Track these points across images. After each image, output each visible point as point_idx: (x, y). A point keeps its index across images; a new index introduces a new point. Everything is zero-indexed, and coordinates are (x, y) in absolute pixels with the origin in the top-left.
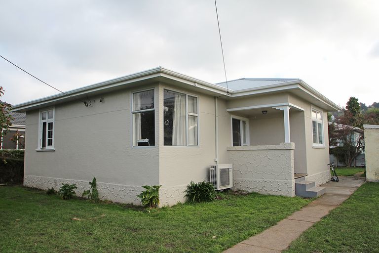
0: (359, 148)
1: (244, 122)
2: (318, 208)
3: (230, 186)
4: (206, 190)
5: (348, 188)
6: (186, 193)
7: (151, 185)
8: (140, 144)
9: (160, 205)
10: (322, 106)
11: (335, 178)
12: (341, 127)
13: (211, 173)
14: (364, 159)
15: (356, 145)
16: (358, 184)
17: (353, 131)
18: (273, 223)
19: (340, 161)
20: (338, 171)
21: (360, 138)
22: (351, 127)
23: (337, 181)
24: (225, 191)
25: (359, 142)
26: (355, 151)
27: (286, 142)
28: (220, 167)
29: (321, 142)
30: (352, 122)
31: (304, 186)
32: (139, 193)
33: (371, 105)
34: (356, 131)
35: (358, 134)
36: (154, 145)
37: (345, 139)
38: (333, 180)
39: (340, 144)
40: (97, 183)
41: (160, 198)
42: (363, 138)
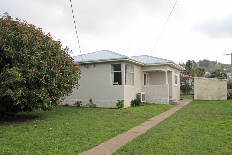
0: (191, 86)
1: (147, 75)
2: (178, 107)
3: (145, 101)
4: (139, 102)
5: (186, 102)
6: (131, 104)
7: (121, 100)
8: (114, 84)
9: (124, 107)
10: (178, 69)
11: (182, 99)
12: (184, 76)
13: (138, 96)
14: (193, 91)
15: (190, 85)
16: (191, 101)
17: (189, 78)
18: (166, 110)
19: (183, 92)
20: (183, 96)
21: (192, 82)
22: (189, 76)
23: (183, 100)
24: (143, 103)
25: (192, 83)
26: (189, 88)
27: (166, 84)
28: (142, 93)
29: (177, 84)
30: (188, 74)
31: (172, 100)
32: (116, 103)
33: (198, 62)
34: (190, 78)
35: (191, 79)
36: (121, 85)
37: (186, 82)
38: (181, 100)
39: (183, 84)
40: (92, 100)
41: (124, 105)
42: (193, 81)
